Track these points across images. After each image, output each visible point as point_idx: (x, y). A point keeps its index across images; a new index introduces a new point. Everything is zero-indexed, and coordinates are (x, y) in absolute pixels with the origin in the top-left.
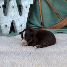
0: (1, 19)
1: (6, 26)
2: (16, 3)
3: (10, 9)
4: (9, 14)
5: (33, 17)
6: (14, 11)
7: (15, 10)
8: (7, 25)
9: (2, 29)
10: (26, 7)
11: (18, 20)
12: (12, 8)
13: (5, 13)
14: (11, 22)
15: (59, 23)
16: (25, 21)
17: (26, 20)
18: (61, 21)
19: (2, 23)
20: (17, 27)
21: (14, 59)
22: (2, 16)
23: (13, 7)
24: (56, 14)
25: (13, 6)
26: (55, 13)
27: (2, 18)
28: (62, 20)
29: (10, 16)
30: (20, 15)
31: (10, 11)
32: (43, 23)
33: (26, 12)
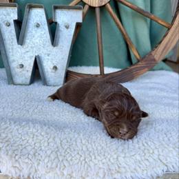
0: (11, 50)
7: (43, 33)
8: (25, 65)
11: (48, 55)
16: (62, 59)
18: (139, 61)
19: (14, 61)
20: (46, 70)
22: (13, 45)
25: (38, 24)
29: (30, 46)
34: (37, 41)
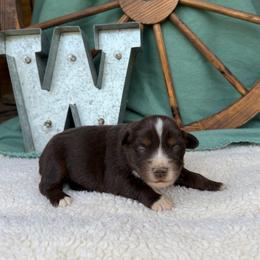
0: (32, 100)
1: (49, 124)
2: (82, 44)
3: (62, 65)
4: (59, 83)
5: (142, 89)
6: (75, 71)
7: (81, 69)
8: (54, 122)
9: (35, 135)
10: (119, 57)
11: (90, 104)
12: (70, 63)
13: (46, 80)
14: (67, 111)
15: (235, 105)
17: (118, 104)
18: (243, 96)
19: (37, 116)
21: (70, 239)
22: (36, 92)
23: (74, 59)
24: (223, 73)
25: (73, 56)
26: (219, 69)
27: (34, 97)
28: (247, 92)
29: (62, 90)
30: (96, 84)
31: (61, 72)
32: (178, 109)
33: (117, 74)
34: (73, 82)
